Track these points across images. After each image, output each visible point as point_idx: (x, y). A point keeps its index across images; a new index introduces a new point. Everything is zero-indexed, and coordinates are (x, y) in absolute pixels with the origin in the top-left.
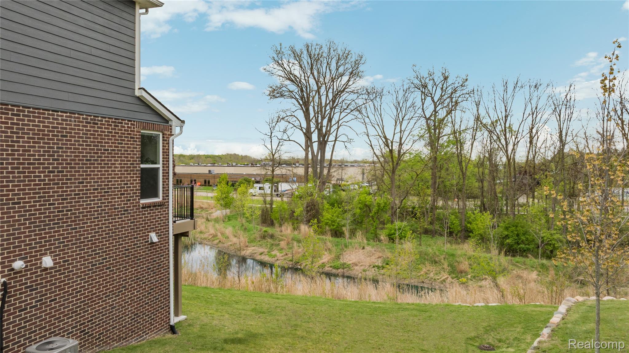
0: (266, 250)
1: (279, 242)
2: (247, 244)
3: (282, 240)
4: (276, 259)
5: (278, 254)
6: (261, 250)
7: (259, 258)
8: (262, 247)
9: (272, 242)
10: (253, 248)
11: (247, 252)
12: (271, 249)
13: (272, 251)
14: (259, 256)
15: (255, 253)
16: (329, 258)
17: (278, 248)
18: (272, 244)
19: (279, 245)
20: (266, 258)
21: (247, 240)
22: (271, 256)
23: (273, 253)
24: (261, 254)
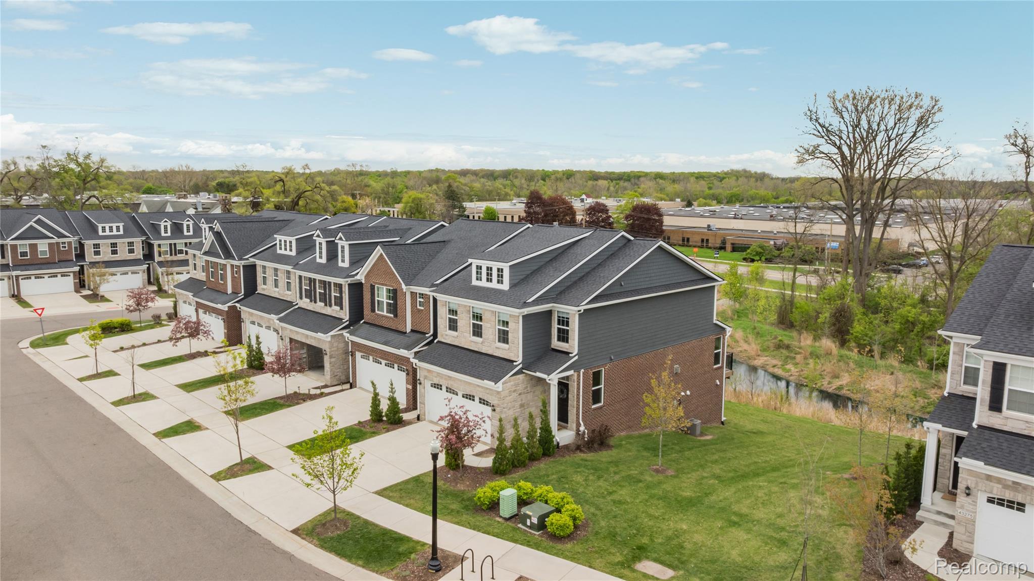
0: (780, 363)
1: (795, 355)
2: (759, 352)
3: (800, 353)
4: (790, 374)
5: (793, 369)
6: (774, 362)
7: (771, 370)
8: (776, 359)
9: (788, 354)
10: (765, 358)
11: (758, 362)
12: (785, 363)
13: (786, 365)
14: (772, 369)
15: (768, 365)
16: (849, 380)
17: (794, 362)
18: (787, 357)
19: (794, 358)
20: (779, 372)
21: (758, 347)
22: (784, 370)
23: (788, 367)
24: (774, 366)
